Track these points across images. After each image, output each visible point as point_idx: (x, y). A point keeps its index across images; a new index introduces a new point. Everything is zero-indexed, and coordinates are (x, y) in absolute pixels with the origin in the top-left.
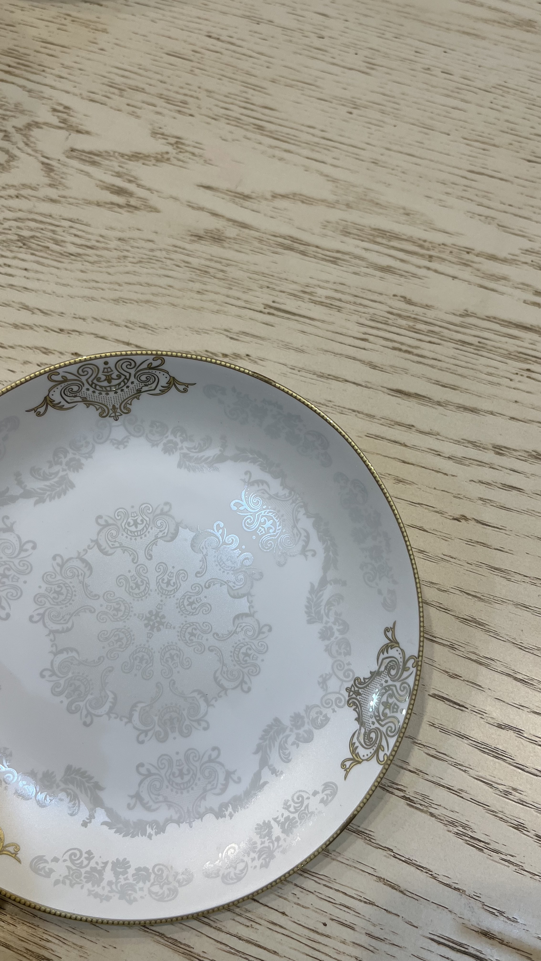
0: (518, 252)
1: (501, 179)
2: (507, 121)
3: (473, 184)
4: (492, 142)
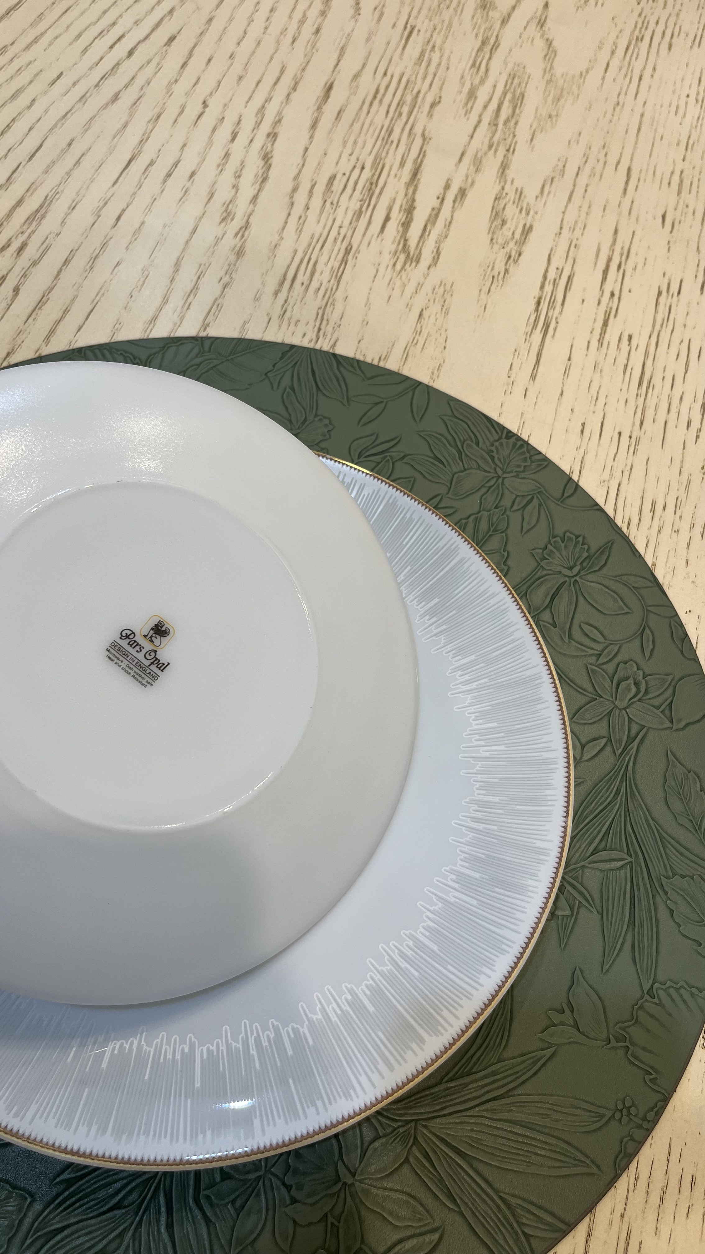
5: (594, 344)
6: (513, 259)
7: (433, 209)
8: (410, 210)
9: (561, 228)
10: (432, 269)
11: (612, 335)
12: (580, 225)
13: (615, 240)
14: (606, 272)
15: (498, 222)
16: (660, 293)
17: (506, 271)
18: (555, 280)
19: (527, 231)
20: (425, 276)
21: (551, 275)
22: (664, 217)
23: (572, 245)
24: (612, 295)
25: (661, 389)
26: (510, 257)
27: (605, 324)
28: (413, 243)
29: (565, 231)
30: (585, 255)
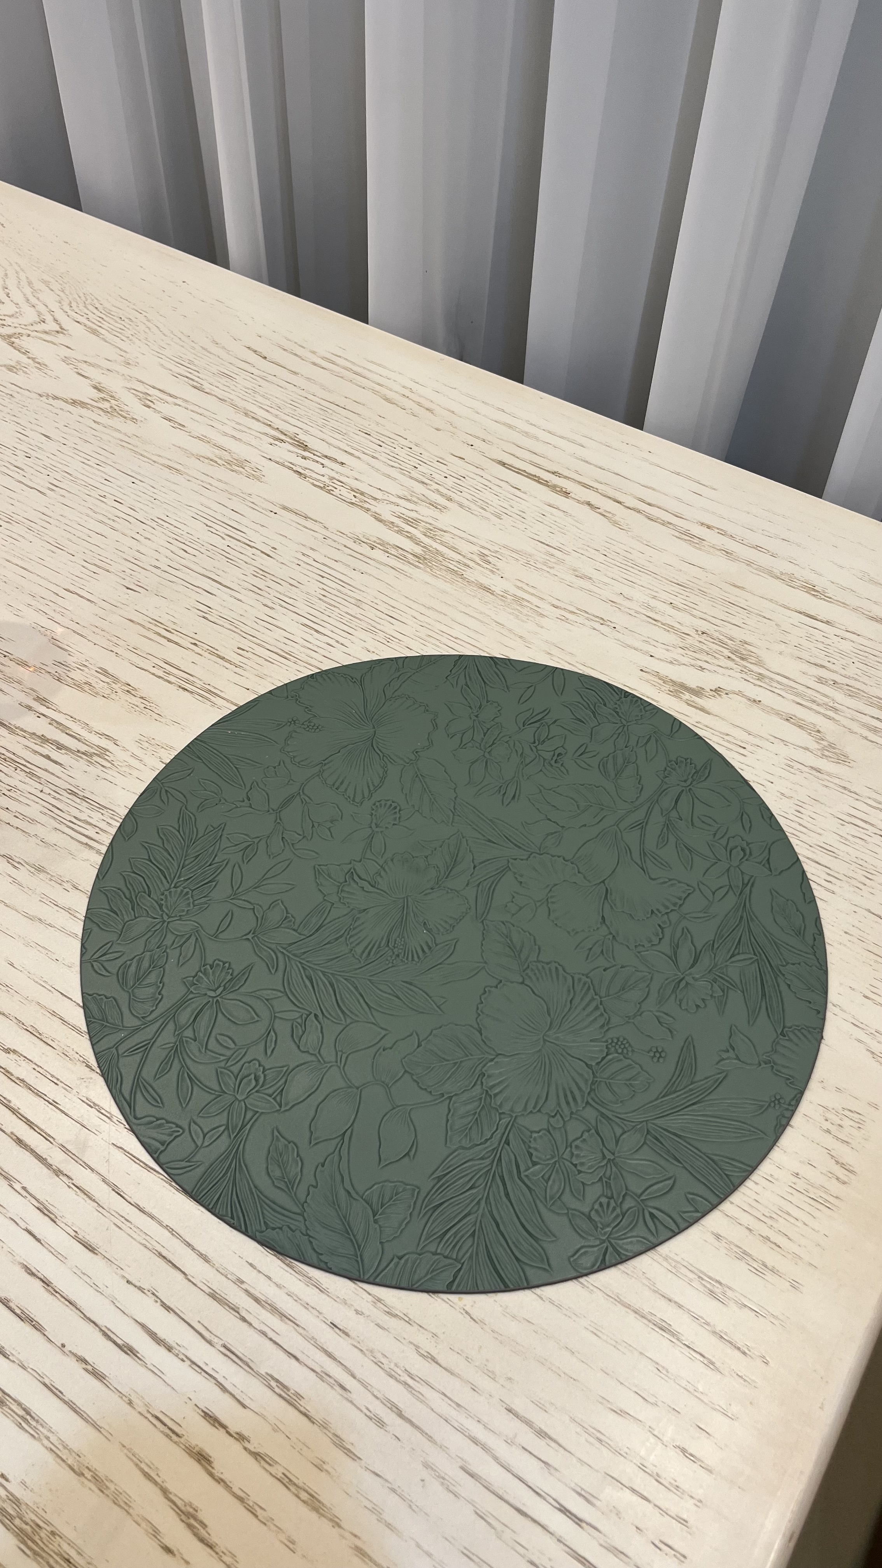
0: (49, 663)
1: (89, 600)
2: (138, 551)
3: (59, 601)
4: (107, 567)
5: (237, 670)
6: (130, 690)
7: (50, 724)
8: (44, 740)
9: (112, 651)
10: (118, 743)
11: (236, 659)
12: (115, 639)
13: (139, 624)
14: (169, 640)
15: (86, 688)
16: (204, 617)
17: (142, 698)
18: (164, 672)
19: (105, 672)
20: (125, 749)
21: (161, 673)
22: (128, 588)
23: (134, 650)
24: (195, 644)
25: (296, 649)
26: (128, 691)
27: (223, 658)
28: (83, 748)
29: (115, 649)
30: (147, 646)
